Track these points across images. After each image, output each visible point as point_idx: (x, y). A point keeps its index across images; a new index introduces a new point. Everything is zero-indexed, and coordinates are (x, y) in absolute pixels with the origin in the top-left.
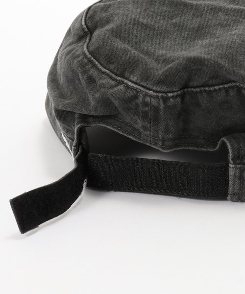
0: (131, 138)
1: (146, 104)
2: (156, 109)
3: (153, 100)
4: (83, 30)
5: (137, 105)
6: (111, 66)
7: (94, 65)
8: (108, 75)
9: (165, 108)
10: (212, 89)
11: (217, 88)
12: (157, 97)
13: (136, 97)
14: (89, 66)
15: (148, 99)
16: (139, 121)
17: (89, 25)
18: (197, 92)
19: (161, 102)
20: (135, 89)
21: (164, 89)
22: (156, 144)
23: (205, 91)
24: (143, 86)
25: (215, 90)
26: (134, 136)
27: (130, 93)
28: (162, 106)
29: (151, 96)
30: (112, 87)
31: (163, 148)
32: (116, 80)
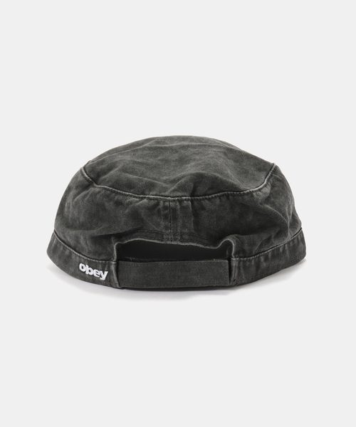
0: (156, 241)
1: (165, 208)
2: (174, 210)
3: (171, 203)
4: (88, 180)
5: (159, 211)
6: (132, 191)
7: (117, 193)
8: (131, 196)
9: (181, 208)
10: (210, 197)
11: (213, 196)
12: (174, 201)
13: (158, 204)
14: (114, 194)
15: (167, 204)
16: (162, 222)
17: (92, 176)
18: (201, 200)
19: (178, 204)
20: (157, 199)
21: (179, 194)
22: (175, 240)
23: (206, 199)
24: (162, 196)
25: (212, 198)
26: (158, 240)
27: (153, 202)
28: (179, 207)
29: (169, 201)
30: (137, 202)
31: (181, 242)
32: (139, 198)
